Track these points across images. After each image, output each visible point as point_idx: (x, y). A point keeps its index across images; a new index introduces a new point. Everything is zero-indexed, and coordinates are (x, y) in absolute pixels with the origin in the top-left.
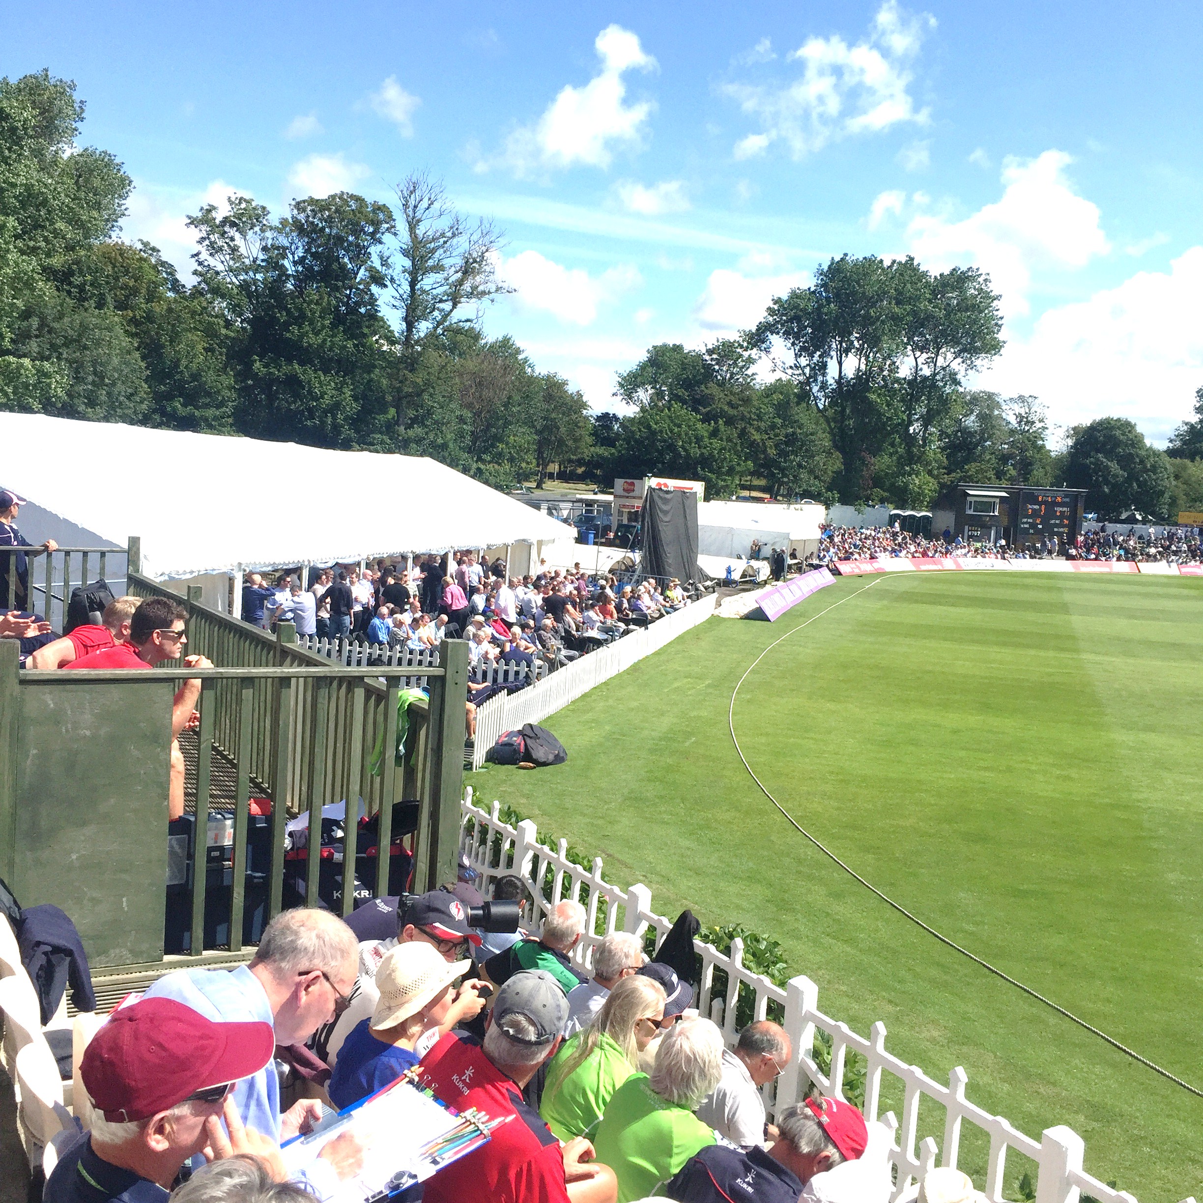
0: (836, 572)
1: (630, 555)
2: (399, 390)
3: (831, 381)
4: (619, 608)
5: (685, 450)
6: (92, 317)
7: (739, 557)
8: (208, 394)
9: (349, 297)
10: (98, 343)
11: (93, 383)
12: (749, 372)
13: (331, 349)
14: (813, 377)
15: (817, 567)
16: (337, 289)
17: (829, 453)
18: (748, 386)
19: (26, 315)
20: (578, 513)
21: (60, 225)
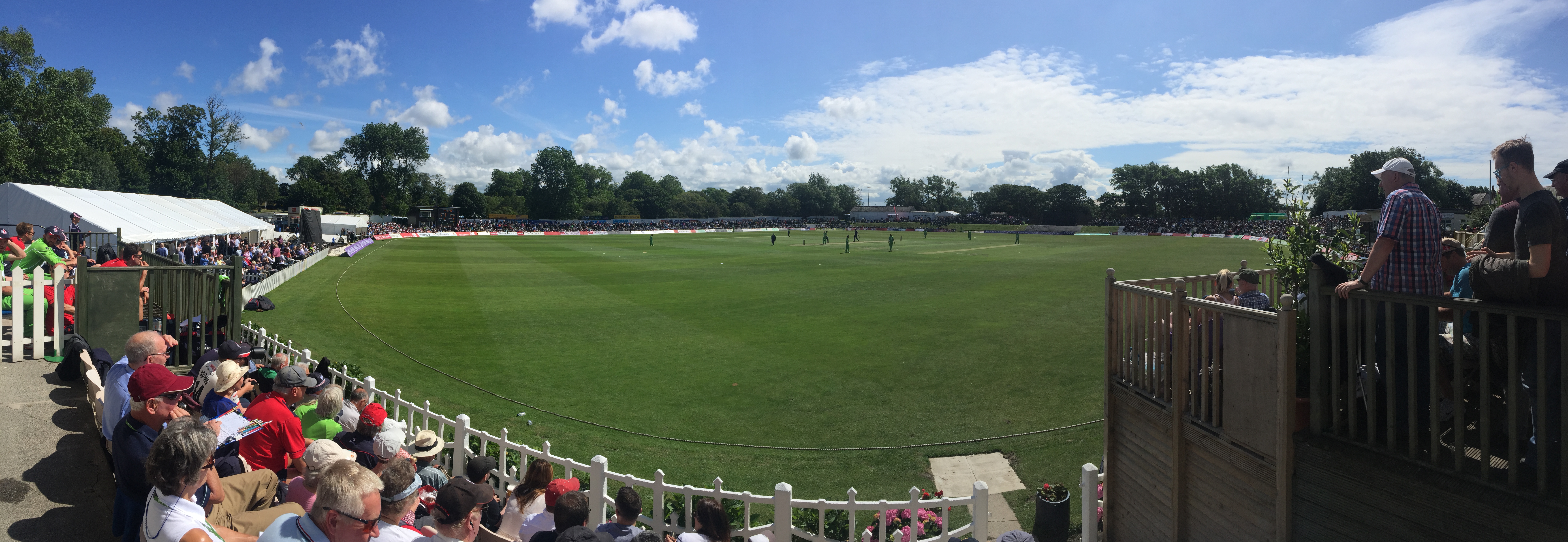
0: (374, 239)
1: (295, 235)
2: (208, 176)
3: (368, 169)
4: (292, 253)
5: (315, 196)
6: (99, 154)
7: (337, 235)
8: (140, 181)
9: (189, 143)
10: (102, 163)
11: (100, 178)
12: (339, 167)
13: (183, 162)
14: (361, 169)
15: (367, 237)
16: (185, 140)
17: (369, 196)
18: (338, 172)
19: (77, 154)
20: (275, 220)
21: (88, 122)
